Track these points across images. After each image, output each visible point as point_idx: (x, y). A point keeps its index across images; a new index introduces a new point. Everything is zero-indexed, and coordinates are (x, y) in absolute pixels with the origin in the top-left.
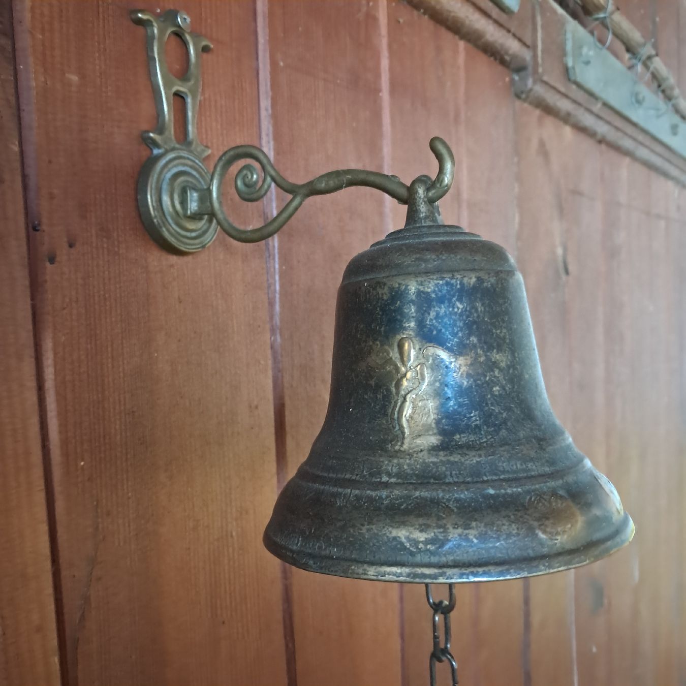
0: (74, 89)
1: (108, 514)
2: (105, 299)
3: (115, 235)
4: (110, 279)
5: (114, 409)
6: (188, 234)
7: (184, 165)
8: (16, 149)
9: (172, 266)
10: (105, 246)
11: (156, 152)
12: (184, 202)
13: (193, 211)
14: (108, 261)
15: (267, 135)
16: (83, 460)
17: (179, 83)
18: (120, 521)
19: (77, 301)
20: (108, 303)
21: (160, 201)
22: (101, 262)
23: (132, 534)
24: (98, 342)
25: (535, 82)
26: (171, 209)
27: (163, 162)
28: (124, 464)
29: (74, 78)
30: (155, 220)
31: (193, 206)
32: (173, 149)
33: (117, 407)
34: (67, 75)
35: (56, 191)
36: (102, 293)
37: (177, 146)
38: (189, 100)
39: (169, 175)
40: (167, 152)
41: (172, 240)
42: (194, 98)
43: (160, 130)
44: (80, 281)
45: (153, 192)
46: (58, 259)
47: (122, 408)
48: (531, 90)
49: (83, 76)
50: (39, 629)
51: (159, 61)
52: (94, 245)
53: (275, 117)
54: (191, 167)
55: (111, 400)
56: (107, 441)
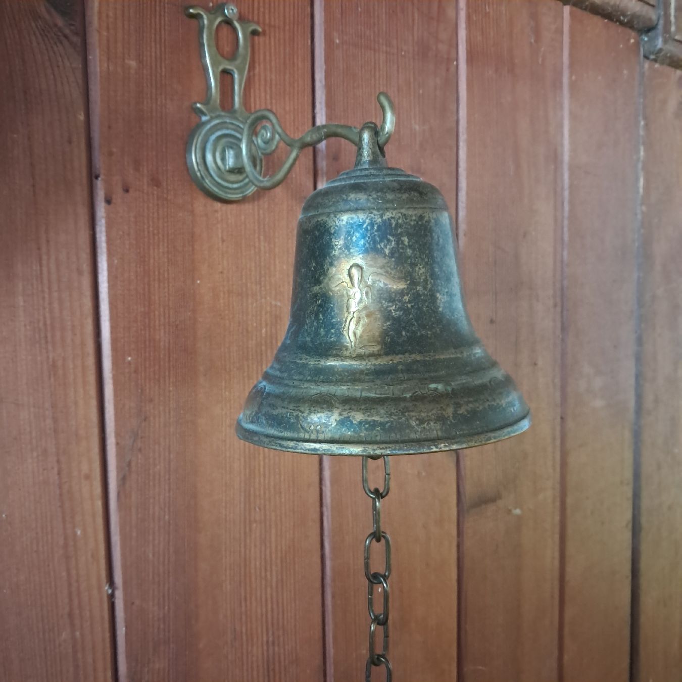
0: (132, 71)
1: (151, 401)
2: (154, 234)
3: (164, 184)
4: (158, 219)
5: (159, 321)
6: (230, 186)
7: (228, 128)
8: (82, 117)
9: (216, 211)
10: (155, 192)
11: (204, 119)
12: (223, 159)
13: (231, 166)
14: (158, 205)
15: (321, 103)
16: (130, 355)
17: (226, 62)
18: (161, 408)
19: (129, 234)
20: (156, 237)
21: (204, 158)
22: (151, 205)
23: (172, 419)
24: (147, 267)
25: (665, 41)
26: (214, 165)
27: (208, 127)
28: (167, 364)
29: (133, 63)
30: (198, 174)
31: (231, 162)
32: (218, 117)
33: (162, 319)
34: (127, 61)
35: (114, 150)
36: (151, 229)
37: (223, 114)
38: (236, 76)
39: (213, 137)
40: (212, 119)
41: (215, 189)
42: (241, 74)
43: (207, 101)
44: (132, 219)
45: (197, 151)
46: (114, 201)
47: (167, 321)
48: (661, 50)
49: (140, 61)
50: (87, 477)
51: (209, 46)
52: (145, 191)
53: (328, 88)
54: (235, 130)
55: (157, 313)
56: (152, 344)
